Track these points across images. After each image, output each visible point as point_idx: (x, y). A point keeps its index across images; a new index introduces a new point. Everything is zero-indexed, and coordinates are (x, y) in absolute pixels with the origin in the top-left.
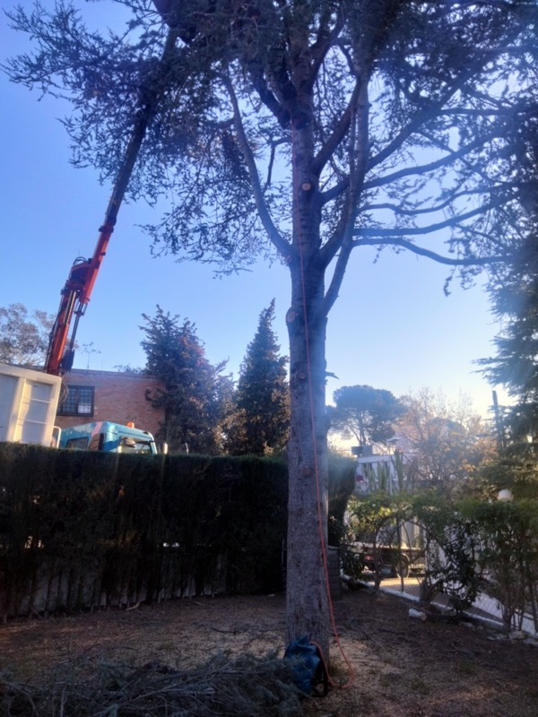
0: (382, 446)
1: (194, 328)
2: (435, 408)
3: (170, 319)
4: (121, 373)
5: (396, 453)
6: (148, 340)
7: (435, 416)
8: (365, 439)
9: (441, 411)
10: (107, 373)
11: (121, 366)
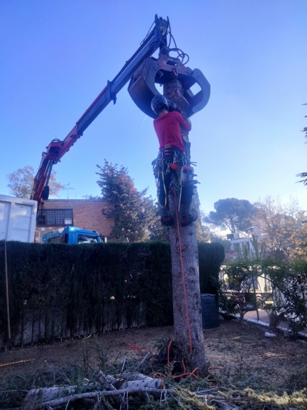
0: (244, 233)
1: (127, 171)
2: (275, 208)
3: (113, 166)
4: (87, 200)
5: (253, 236)
6: (101, 180)
7: (276, 212)
8: (235, 230)
9: (279, 209)
10: (79, 201)
11: (87, 196)
